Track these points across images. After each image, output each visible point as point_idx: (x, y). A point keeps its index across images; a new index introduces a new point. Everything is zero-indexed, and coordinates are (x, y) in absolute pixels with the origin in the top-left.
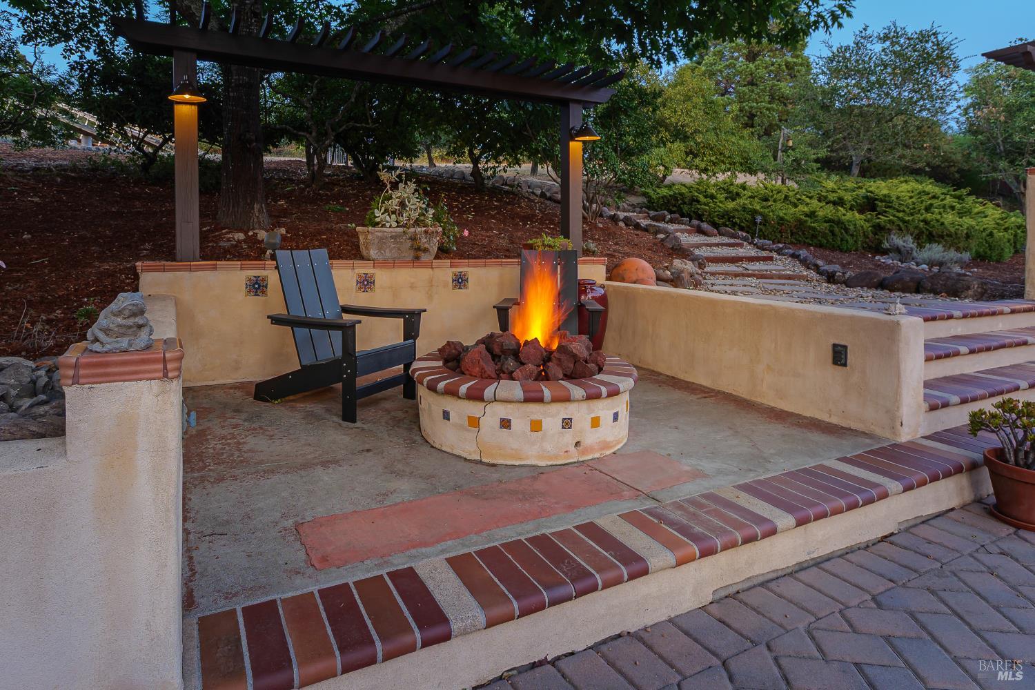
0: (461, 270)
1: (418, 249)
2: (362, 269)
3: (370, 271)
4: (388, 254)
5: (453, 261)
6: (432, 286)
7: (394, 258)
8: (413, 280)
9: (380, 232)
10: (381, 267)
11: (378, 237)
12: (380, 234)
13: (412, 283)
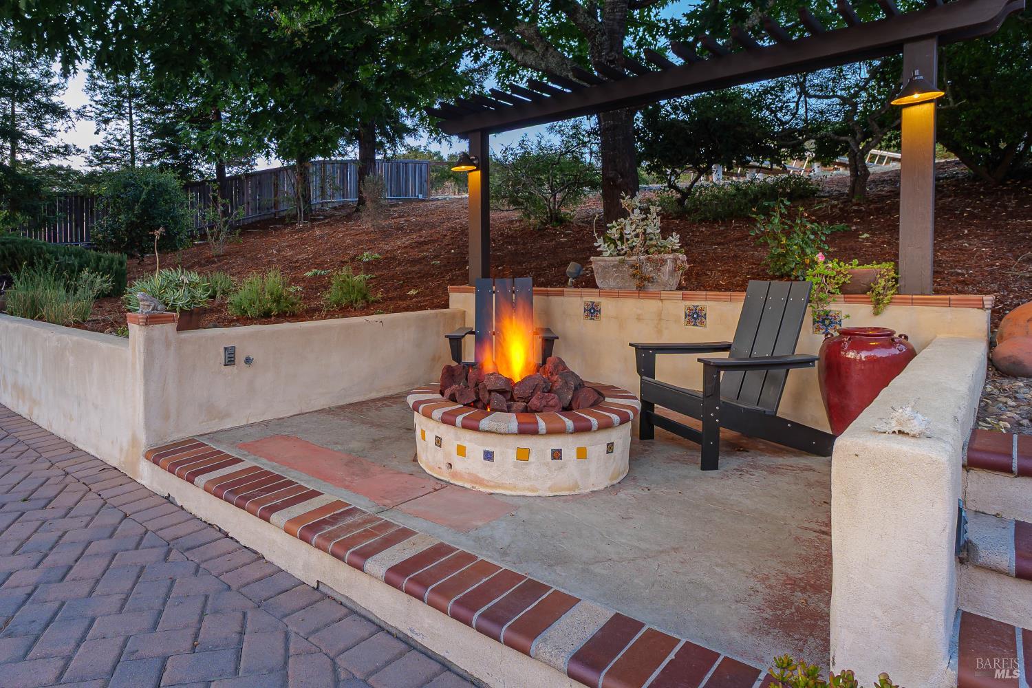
0: (696, 303)
1: (644, 279)
2: (590, 296)
3: (596, 300)
4: (612, 284)
5: (686, 292)
6: (660, 319)
7: (620, 288)
8: (639, 312)
9: (602, 261)
10: (607, 296)
11: (601, 266)
12: (602, 263)
13: (639, 315)
